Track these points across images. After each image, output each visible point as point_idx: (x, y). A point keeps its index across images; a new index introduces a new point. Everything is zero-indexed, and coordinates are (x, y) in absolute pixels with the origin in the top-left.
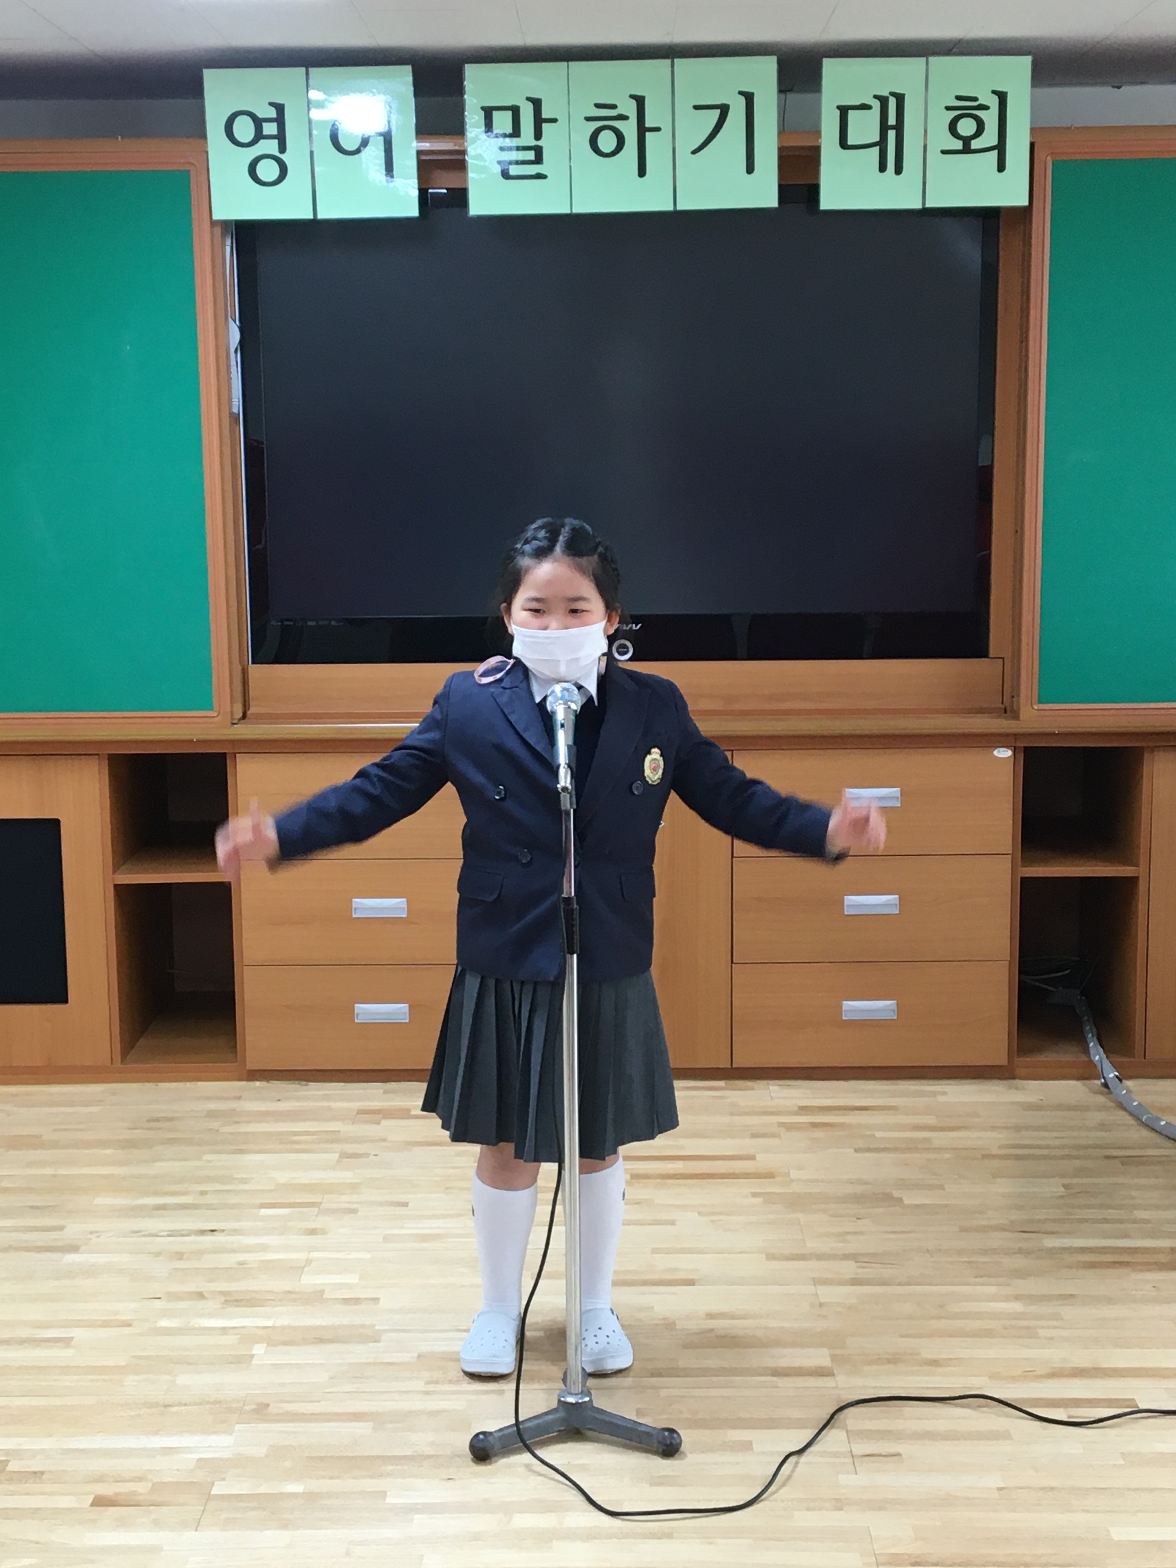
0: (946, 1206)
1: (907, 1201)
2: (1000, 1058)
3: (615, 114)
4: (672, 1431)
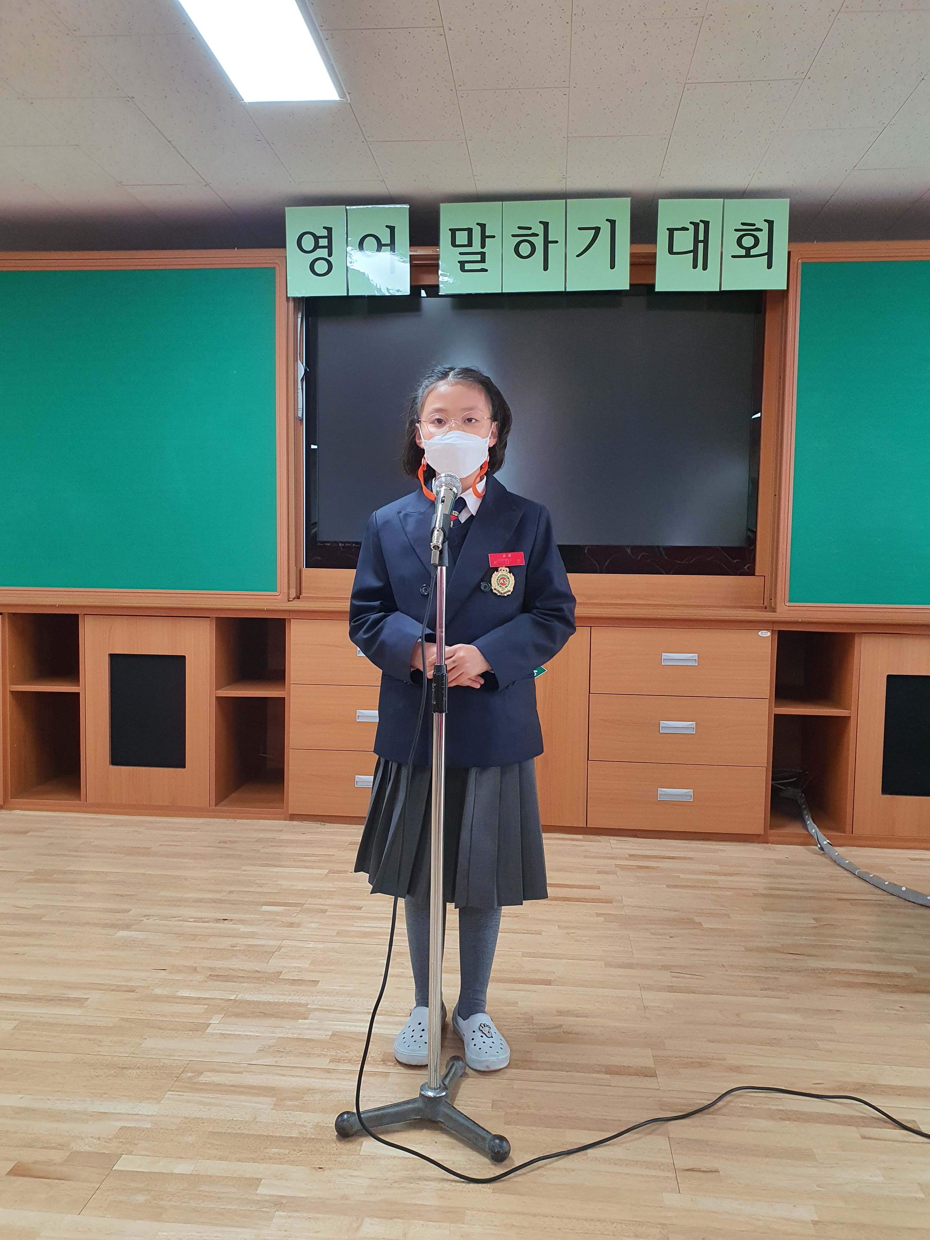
0: (733, 931)
1: (705, 926)
2: (758, 828)
3: (530, 233)
4: (502, 1139)
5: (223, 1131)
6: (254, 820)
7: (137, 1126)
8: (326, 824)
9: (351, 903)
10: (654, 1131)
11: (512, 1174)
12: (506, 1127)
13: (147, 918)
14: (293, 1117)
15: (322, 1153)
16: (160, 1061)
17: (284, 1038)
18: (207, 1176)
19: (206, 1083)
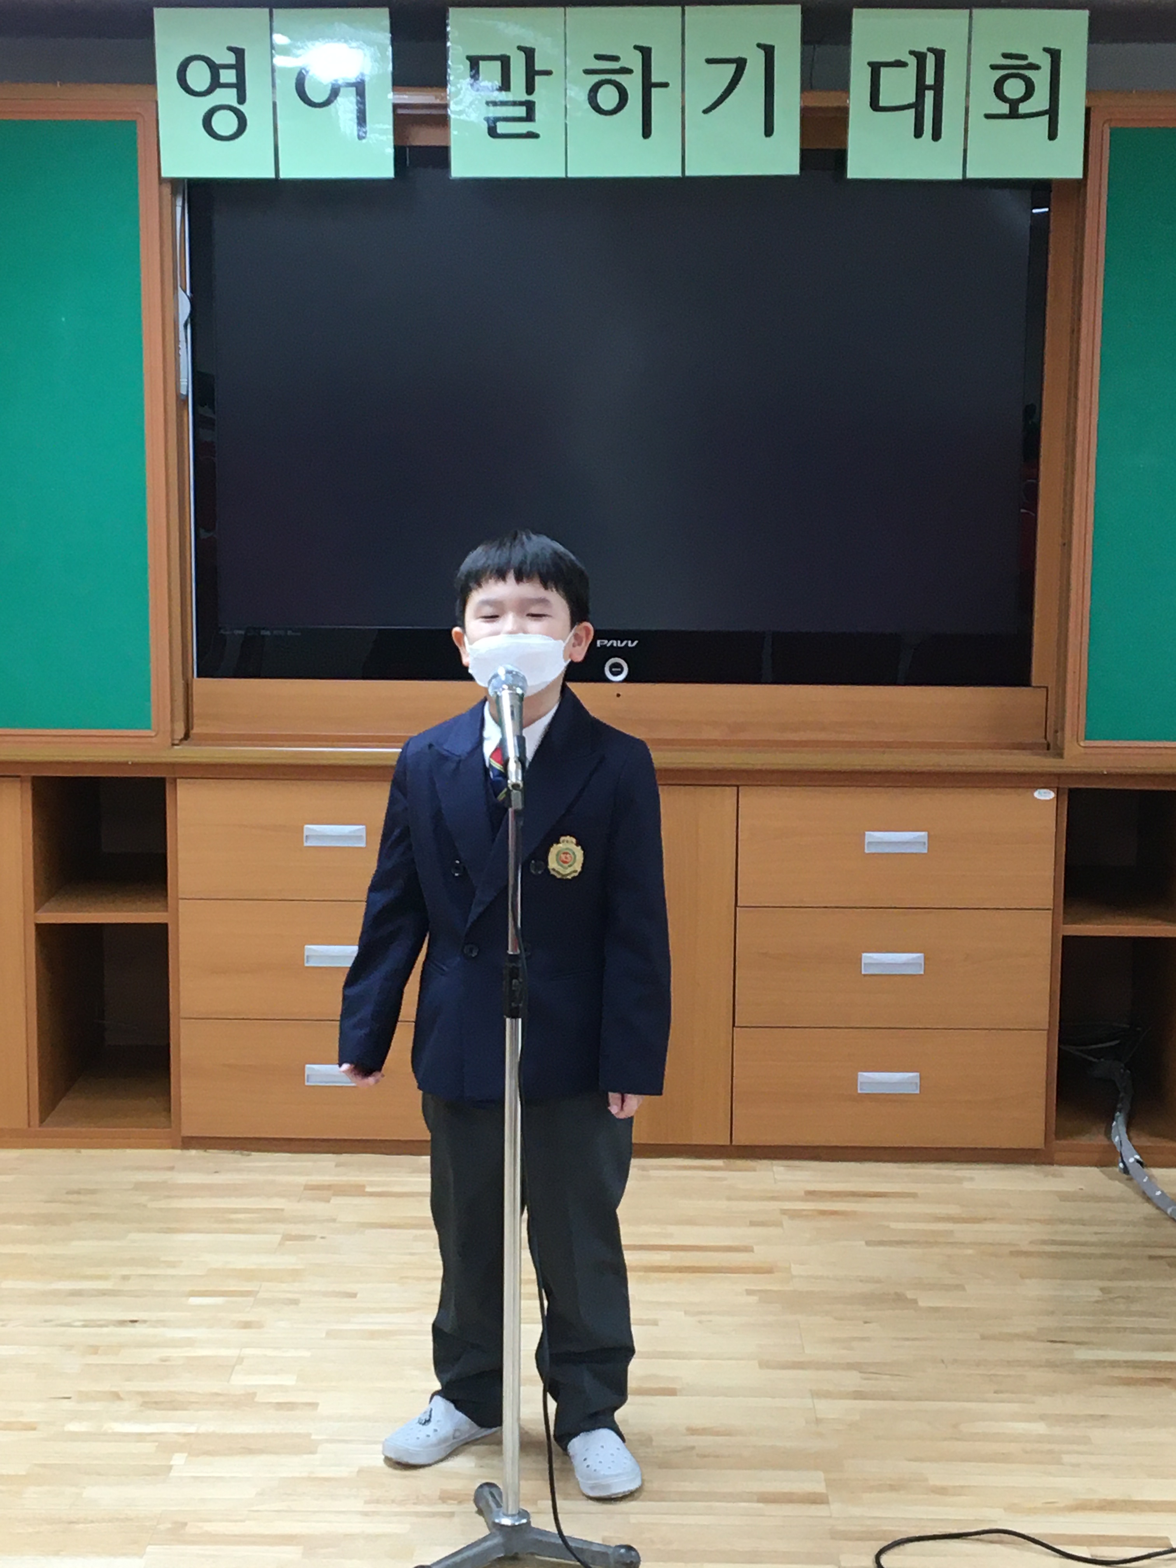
0: (967, 1309)
1: (921, 1304)
2: (1035, 1138)
3: (618, 67)
8: (253, 1153)
9: (336, 1288)
16: (120, 1512)
17: (289, 1477)
19: (199, 1535)
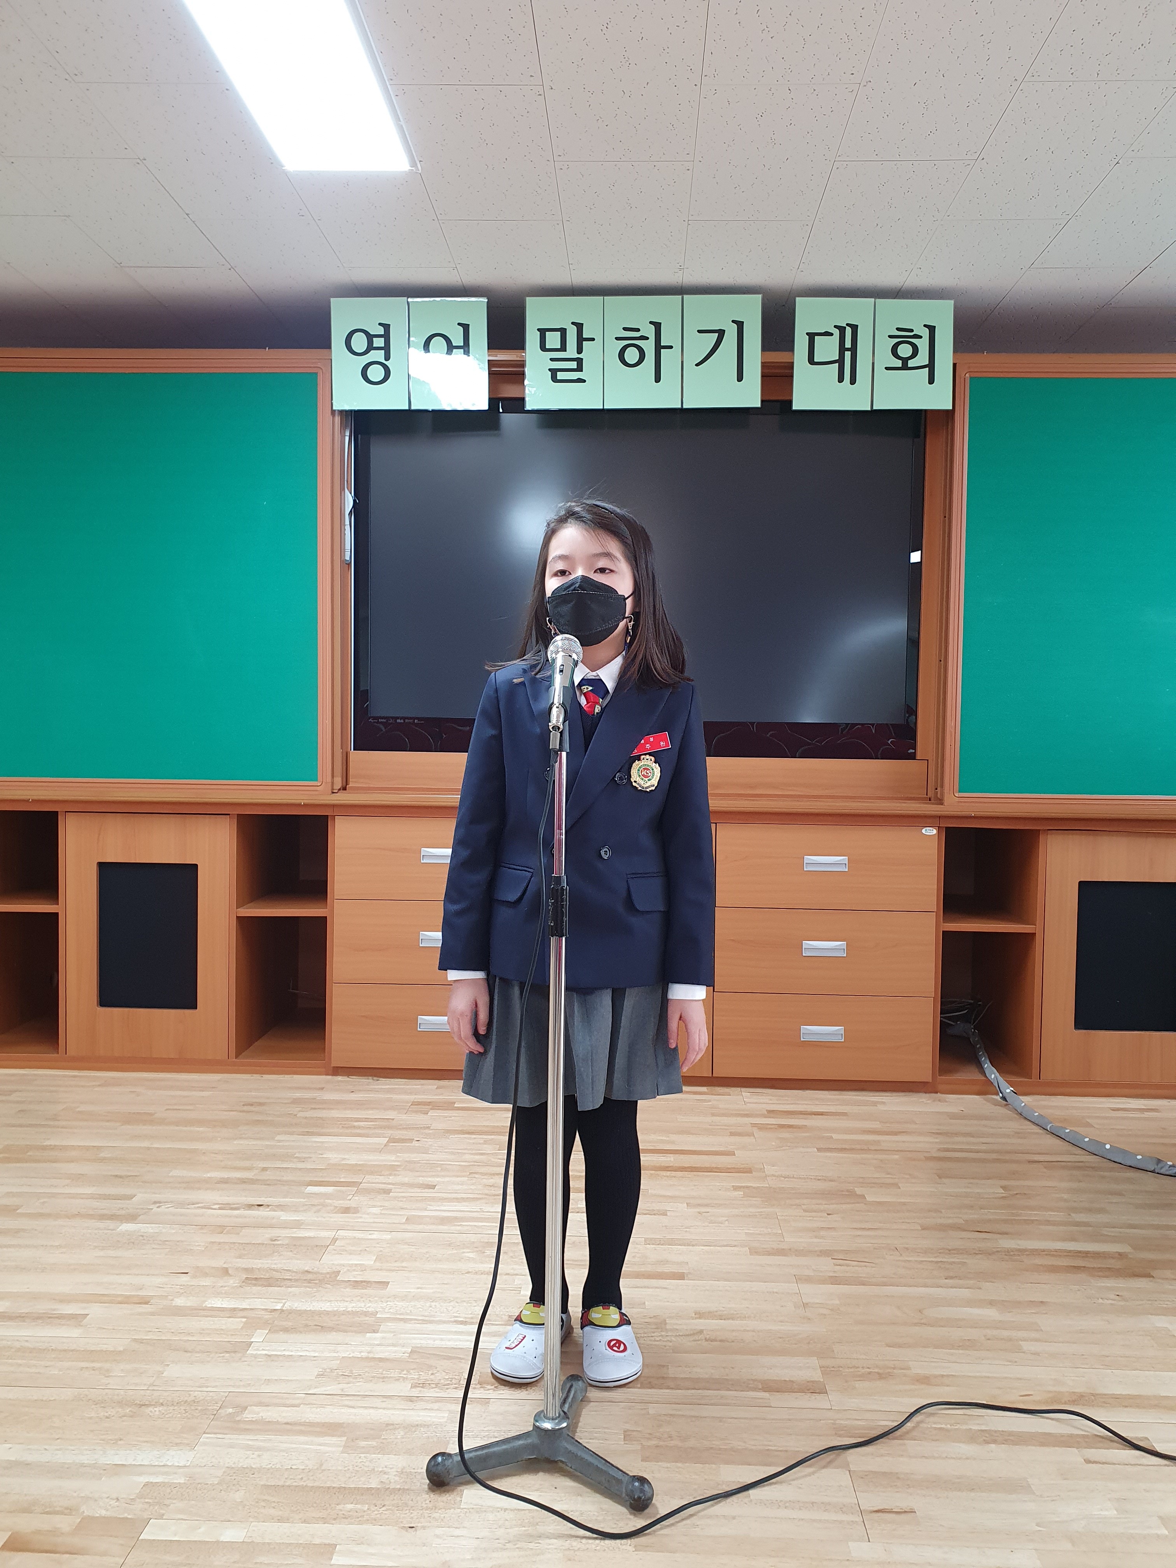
0: (904, 1204)
1: (869, 1199)
2: (925, 1073)
3: (639, 336)
4: (642, 1480)
5: (281, 1483)
6: (286, 1076)
7: (166, 1481)
8: (381, 1079)
9: (421, 1180)
10: (830, 1462)
11: (658, 1526)
12: (645, 1464)
13: (158, 1205)
14: (370, 1461)
15: (412, 1507)
16: (190, 1395)
17: (350, 1357)
18: (264, 1544)
19: (253, 1421)
